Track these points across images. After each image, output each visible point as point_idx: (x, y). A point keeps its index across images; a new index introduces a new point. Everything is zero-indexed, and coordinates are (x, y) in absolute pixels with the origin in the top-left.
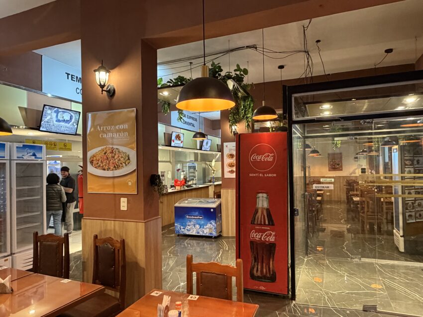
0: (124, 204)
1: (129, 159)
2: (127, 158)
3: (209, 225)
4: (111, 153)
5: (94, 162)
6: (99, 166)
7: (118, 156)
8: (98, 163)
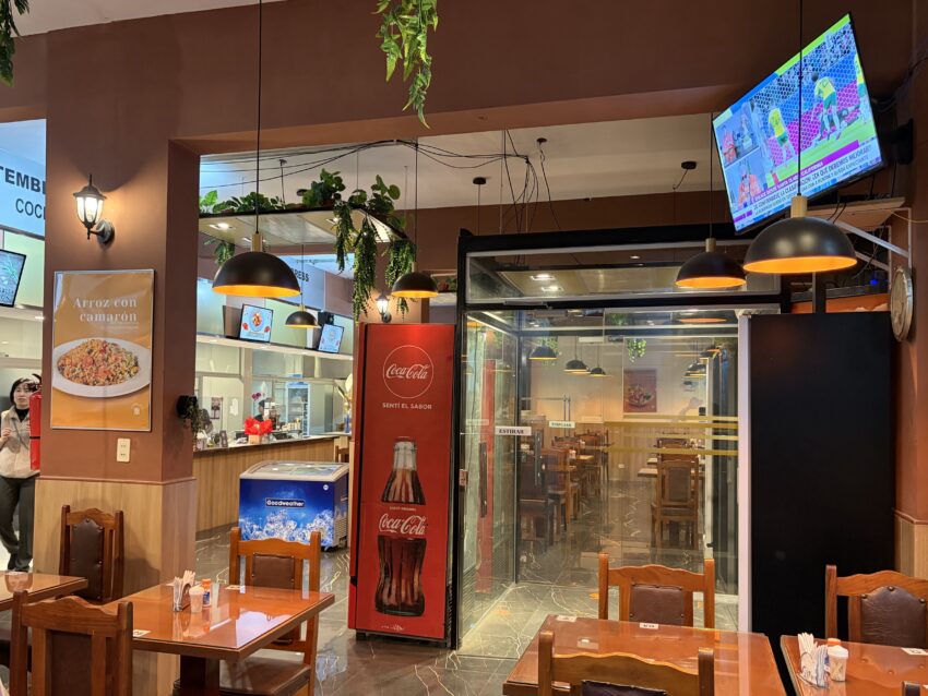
0: (123, 451)
1: (136, 365)
2: (133, 363)
3: (318, 521)
4: (101, 351)
5: (67, 368)
6: (77, 376)
7: (116, 359)
8: (73, 371)
